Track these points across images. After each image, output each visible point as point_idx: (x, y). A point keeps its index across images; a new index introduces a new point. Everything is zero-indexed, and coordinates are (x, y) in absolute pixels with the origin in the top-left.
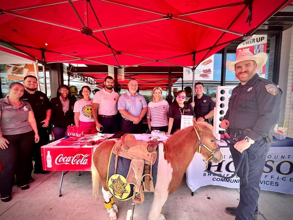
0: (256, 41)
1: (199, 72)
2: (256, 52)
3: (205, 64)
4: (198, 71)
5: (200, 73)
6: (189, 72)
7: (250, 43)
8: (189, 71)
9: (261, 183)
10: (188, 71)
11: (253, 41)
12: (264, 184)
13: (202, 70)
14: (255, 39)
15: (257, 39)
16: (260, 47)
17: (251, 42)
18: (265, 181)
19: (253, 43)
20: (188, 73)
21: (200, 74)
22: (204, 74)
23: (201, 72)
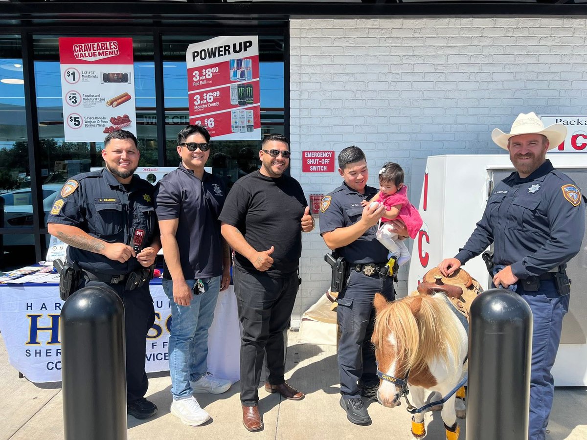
0: (231, 50)
1: (102, 124)
2: (234, 76)
3: (115, 103)
4: (100, 120)
5: (103, 126)
6: (77, 123)
7: (219, 55)
8: (78, 121)
9: (149, 360)
10: (75, 121)
11: (225, 50)
12: (154, 360)
13: (108, 119)
14: (229, 46)
15: (235, 45)
16: (243, 66)
17: (221, 53)
18: (154, 354)
19: (225, 54)
20: (75, 124)
21: (103, 129)
22: (114, 126)
23: (107, 122)
